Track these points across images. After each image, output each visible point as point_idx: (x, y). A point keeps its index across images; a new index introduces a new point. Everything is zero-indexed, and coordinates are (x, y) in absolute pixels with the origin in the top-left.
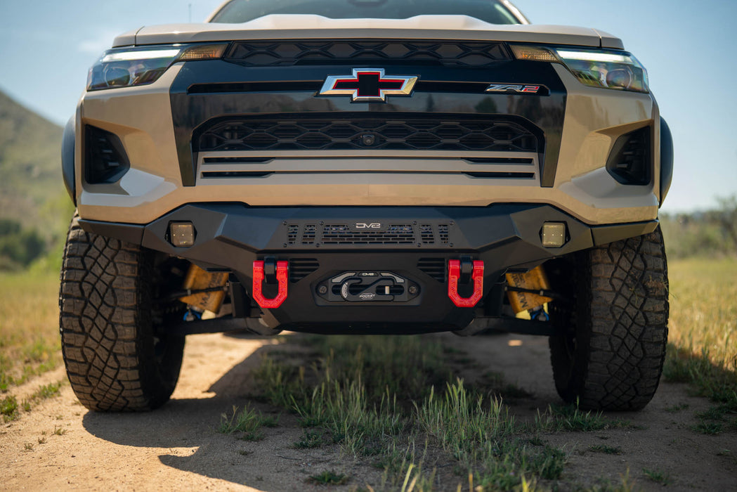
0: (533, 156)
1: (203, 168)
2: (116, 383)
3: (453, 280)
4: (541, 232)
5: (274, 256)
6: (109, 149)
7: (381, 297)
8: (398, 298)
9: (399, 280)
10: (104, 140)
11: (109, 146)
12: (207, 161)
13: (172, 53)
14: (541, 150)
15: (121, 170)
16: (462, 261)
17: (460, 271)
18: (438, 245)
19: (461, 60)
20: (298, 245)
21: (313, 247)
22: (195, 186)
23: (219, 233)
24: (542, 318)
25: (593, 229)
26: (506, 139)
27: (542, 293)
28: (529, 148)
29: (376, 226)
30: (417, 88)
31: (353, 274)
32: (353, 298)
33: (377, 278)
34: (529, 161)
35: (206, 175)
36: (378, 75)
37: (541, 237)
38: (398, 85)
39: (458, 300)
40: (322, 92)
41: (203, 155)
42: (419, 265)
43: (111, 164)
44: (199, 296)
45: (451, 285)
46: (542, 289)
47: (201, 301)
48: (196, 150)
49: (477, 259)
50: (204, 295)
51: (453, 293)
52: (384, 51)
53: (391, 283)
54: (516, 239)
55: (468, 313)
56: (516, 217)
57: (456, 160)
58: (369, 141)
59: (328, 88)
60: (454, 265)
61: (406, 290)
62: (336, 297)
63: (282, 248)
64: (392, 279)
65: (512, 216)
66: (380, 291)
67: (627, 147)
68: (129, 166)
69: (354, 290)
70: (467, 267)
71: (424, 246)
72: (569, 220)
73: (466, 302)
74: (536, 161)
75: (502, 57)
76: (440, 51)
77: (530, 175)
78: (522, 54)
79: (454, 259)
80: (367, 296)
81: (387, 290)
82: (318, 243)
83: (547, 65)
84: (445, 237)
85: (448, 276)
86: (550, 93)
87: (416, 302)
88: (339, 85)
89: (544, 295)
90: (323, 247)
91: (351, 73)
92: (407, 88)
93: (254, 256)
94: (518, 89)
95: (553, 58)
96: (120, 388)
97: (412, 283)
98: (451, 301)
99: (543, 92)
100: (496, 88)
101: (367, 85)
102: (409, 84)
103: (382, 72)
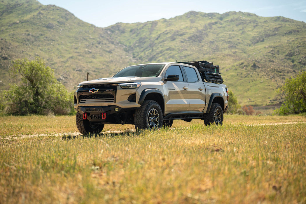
3: (102, 116)
8: (99, 118)
12: (81, 101)
14: (114, 98)
20: (87, 111)
22: (79, 104)
30: (99, 91)
34: (113, 100)
35: (81, 102)
37: (115, 110)
38: (96, 90)
40: (89, 92)
41: (81, 100)
49: (105, 113)
54: (111, 110)
56: (111, 107)
57: (104, 100)
60: (102, 114)
63: (85, 112)
66: (97, 117)
67: (130, 97)
71: (99, 111)
72: (119, 107)
73: (104, 119)
77: (113, 102)
80: (95, 118)
82: (89, 111)
84: (101, 110)
88: (91, 91)
92: (97, 91)
99: (113, 90)
100: (108, 90)
101: (93, 91)
102: (98, 90)
103: (95, 89)
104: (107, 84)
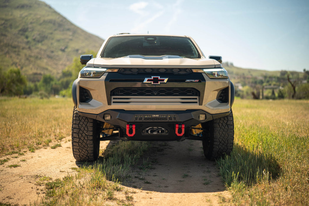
0: (197, 97)
1: (113, 100)
2: (87, 157)
3: (177, 129)
4: (199, 117)
5: (132, 123)
6: (86, 93)
7: (159, 133)
8: (163, 134)
9: (163, 129)
10: (85, 91)
11: (86, 92)
12: (114, 98)
13: (104, 70)
14: (199, 96)
15: (90, 99)
16: (179, 125)
17: (179, 127)
18: (173, 120)
19: (179, 73)
20: (138, 121)
21: (142, 121)
22: (111, 105)
23: (117, 117)
24: (200, 136)
25: (213, 115)
26: (191, 93)
27: (200, 129)
28: (196, 95)
29: (157, 116)
30: (168, 81)
31: (151, 127)
32: (152, 134)
33: (157, 129)
34: (196, 99)
35: (114, 102)
36: (158, 78)
37: (199, 118)
38: (163, 80)
39: (178, 135)
40: (144, 82)
42: (168, 125)
43: (87, 97)
44: (107, 130)
45: (176, 131)
46: (201, 128)
47: (107, 131)
48: (111, 95)
49: (183, 124)
50: (108, 130)
51: (177, 132)
52: (159, 70)
53: (161, 130)
54: (193, 118)
55: (181, 137)
56: (193, 113)
57: (178, 99)
58: (155, 94)
59: (146, 81)
60: (177, 126)
61: (165, 131)
62: (147, 133)
63: (134, 121)
64: (161, 129)
65: (191, 113)
66: (158, 132)
67: (222, 93)
68: (92, 99)
69: (152, 132)
70: (180, 126)
71: (169, 121)
72: (206, 113)
73: (180, 135)
74: (198, 99)
75: (189, 71)
76: (173, 70)
77: (196, 102)
78: (194, 71)
79: (177, 124)
80: (155, 133)
81: (160, 132)
82: (143, 120)
83: (201, 73)
84: (175, 118)
85: (175, 129)
86: (202, 81)
87: (167, 134)
88: (148, 80)
89: (201, 130)
90: (144, 121)
91: (151, 77)
93: (126, 123)
94: (193, 81)
95: (203, 72)
96: (88, 158)
97: (166, 130)
98: (176, 134)
99: (200, 81)
100: (188, 81)
101: (156, 80)
102: (166, 80)
103: (159, 77)
104: (179, 69)
